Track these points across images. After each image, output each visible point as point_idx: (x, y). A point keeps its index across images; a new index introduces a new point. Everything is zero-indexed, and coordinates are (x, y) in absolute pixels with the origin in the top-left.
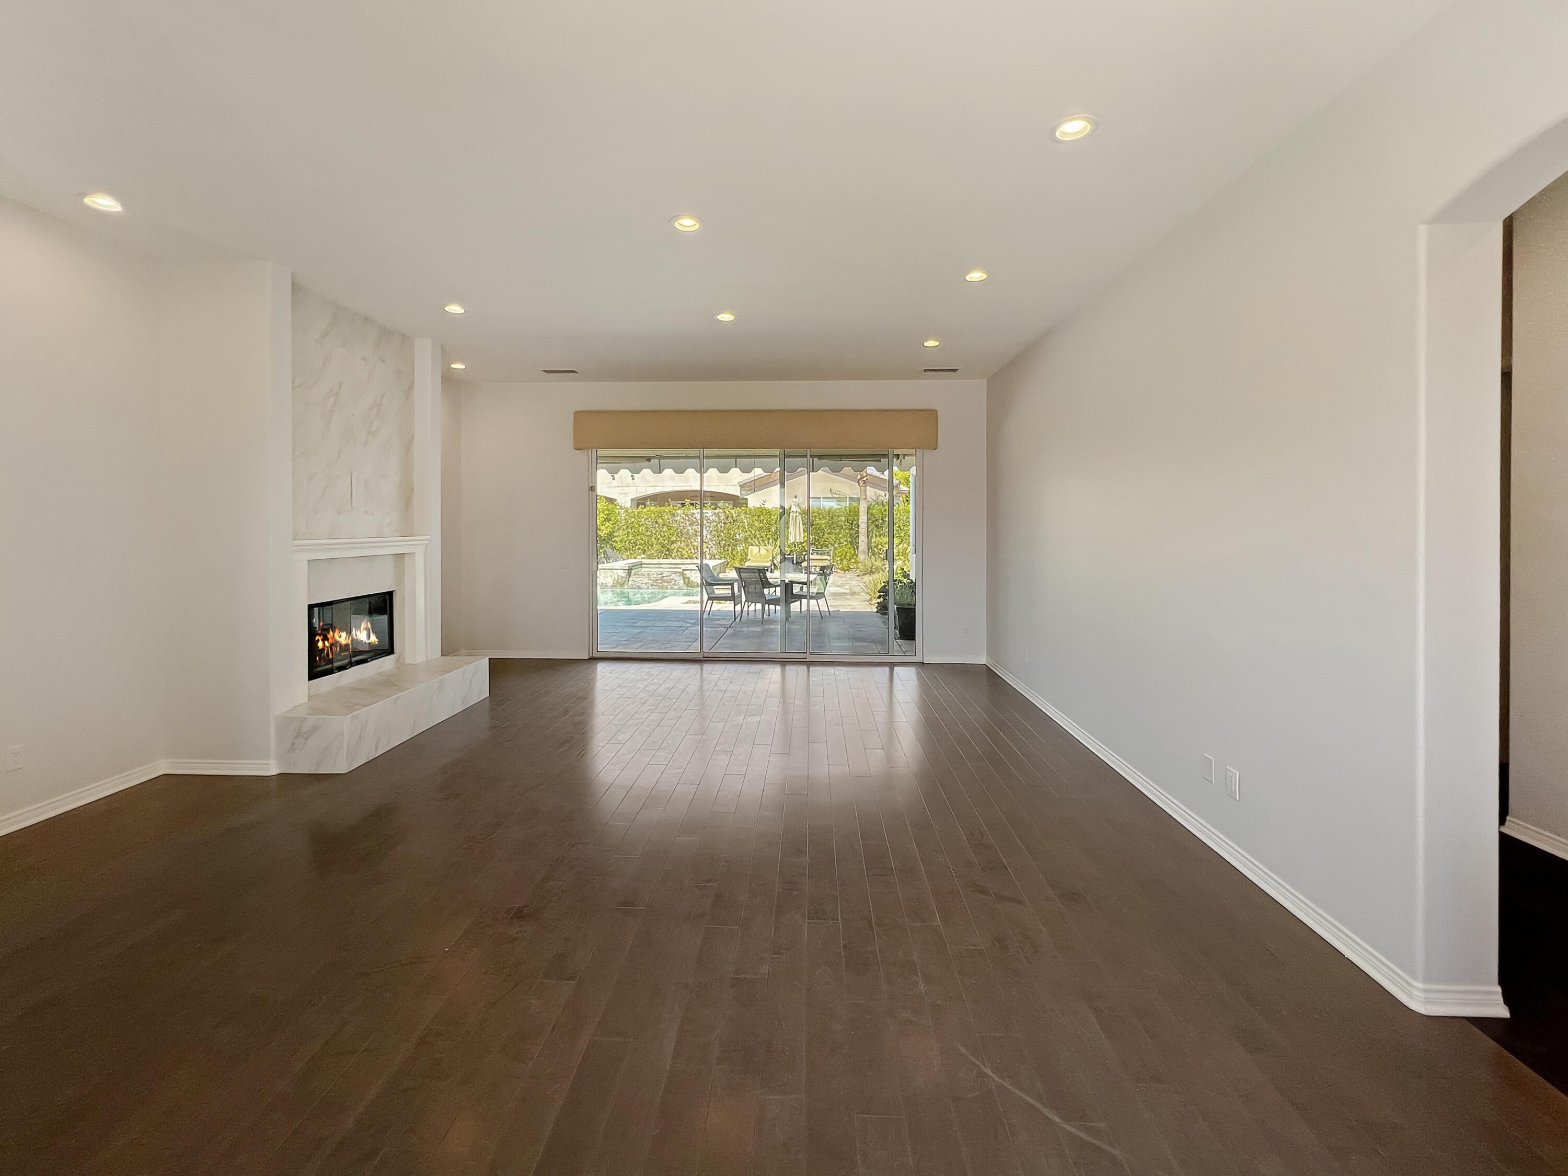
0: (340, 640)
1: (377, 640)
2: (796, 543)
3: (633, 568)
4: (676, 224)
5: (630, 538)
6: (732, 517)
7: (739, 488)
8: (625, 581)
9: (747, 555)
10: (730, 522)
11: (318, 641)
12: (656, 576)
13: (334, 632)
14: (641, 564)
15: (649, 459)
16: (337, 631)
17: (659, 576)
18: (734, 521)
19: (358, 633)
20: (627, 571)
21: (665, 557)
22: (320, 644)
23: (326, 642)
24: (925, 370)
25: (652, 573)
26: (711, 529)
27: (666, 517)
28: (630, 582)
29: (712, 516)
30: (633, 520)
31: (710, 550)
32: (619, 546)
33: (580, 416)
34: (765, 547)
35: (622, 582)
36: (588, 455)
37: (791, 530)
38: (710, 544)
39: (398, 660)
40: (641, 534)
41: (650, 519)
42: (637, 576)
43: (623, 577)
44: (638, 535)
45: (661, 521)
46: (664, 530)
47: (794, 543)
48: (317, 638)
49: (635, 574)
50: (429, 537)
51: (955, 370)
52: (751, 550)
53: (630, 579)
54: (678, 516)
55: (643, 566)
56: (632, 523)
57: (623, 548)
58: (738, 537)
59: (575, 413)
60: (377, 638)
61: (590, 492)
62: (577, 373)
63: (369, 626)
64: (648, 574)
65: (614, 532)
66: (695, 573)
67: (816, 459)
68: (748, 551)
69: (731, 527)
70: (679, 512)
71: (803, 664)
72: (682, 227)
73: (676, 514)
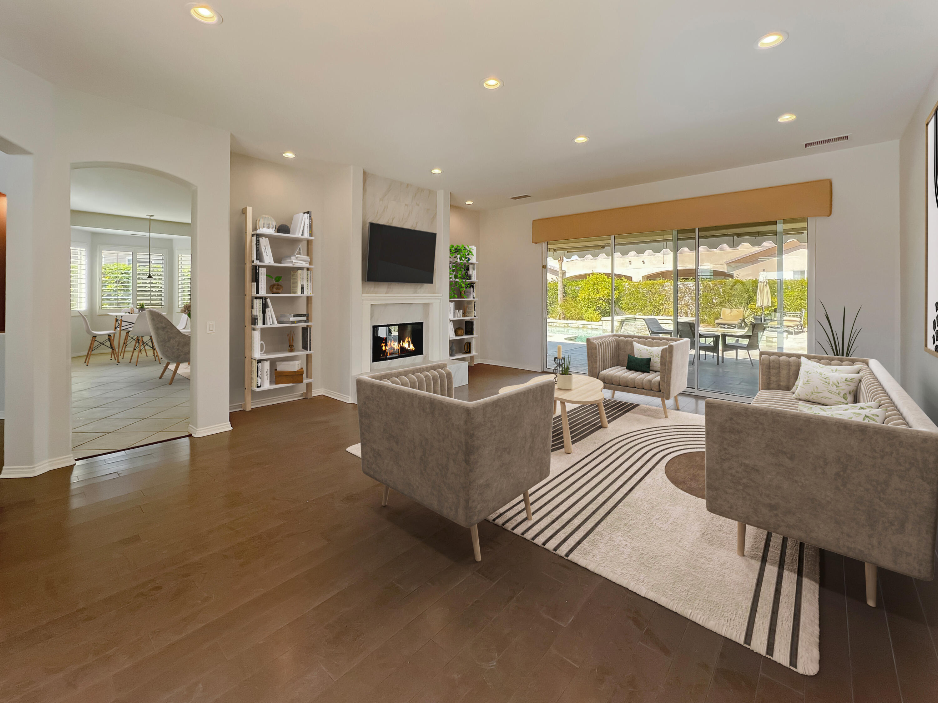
0: (394, 346)
1: (414, 348)
2: (763, 307)
3: (625, 321)
4: (485, 85)
5: (631, 301)
6: (710, 287)
7: (725, 266)
8: (619, 329)
9: (720, 315)
10: (708, 291)
11: (383, 346)
12: (640, 326)
13: (391, 342)
14: (635, 318)
15: (603, 247)
16: (392, 342)
17: (643, 326)
18: (711, 290)
19: (404, 343)
20: (620, 322)
21: (656, 315)
22: (384, 348)
23: (387, 347)
24: (806, 145)
25: (638, 324)
26: (692, 295)
27: (658, 287)
28: (622, 330)
29: (693, 286)
30: (633, 289)
31: (691, 311)
32: (624, 306)
33: (536, 223)
34: (737, 309)
35: (617, 329)
36: (542, 247)
37: (759, 296)
38: (691, 307)
39: (424, 358)
40: (639, 299)
41: (646, 289)
42: (627, 326)
43: (617, 326)
44: (637, 299)
45: (654, 290)
46: (656, 296)
47: (761, 306)
48: (382, 344)
49: (626, 325)
50: (441, 295)
51: (847, 137)
52: (723, 311)
53: (623, 328)
54: (666, 287)
55: (636, 320)
56: (633, 291)
57: (627, 308)
58: (714, 301)
59: (533, 221)
60: (414, 347)
61: (543, 269)
62: (529, 196)
63: (410, 340)
64: (635, 325)
65: (621, 297)
66: (669, 326)
67: (735, 237)
68: (721, 312)
69: (709, 294)
70: (667, 284)
71: (692, 397)
72: (488, 86)
73: (665, 285)
